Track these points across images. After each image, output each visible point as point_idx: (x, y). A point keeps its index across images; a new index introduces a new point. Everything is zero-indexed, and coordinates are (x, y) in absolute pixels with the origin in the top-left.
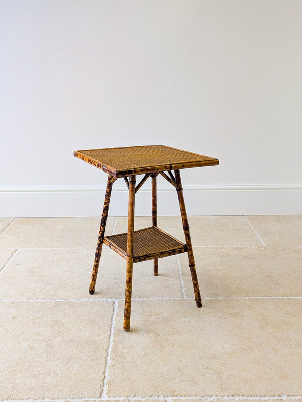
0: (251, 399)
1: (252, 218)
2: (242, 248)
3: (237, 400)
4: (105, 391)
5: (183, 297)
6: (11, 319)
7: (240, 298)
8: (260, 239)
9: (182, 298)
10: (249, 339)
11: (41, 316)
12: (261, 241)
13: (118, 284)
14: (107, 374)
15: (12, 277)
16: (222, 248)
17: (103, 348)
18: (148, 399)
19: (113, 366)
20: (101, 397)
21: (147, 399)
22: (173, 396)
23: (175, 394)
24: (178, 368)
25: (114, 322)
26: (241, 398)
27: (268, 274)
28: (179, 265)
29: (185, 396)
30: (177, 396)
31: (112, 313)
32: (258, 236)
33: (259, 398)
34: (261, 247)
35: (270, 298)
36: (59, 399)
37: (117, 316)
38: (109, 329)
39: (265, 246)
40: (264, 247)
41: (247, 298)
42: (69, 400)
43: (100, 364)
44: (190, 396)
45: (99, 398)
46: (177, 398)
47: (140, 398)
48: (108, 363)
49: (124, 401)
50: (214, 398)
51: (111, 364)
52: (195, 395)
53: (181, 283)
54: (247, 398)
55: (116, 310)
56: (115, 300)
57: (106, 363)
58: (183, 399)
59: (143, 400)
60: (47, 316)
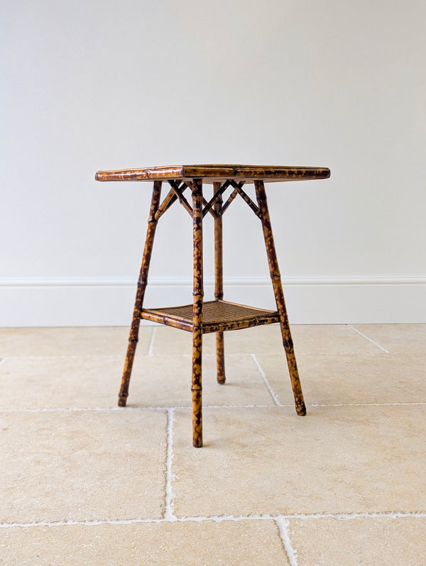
0: (418, 516)
1: (358, 326)
2: (354, 354)
3: (394, 517)
4: (170, 509)
7: (366, 405)
8: (379, 346)
9: (275, 406)
10: (394, 448)
11: (49, 427)
12: (381, 348)
14: (169, 490)
17: (158, 461)
18: (245, 518)
19: (177, 481)
20: (164, 517)
21: (241, 518)
22: (285, 515)
23: (290, 512)
24: (287, 482)
25: (170, 432)
26: (400, 515)
27: (402, 380)
29: (306, 515)
30: (292, 514)
31: (166, 423)
32: (375, 343)
34: (382, 354)
35: (413, 404)
36: (91, 521)
37: (174, 426)
38: (164, 439)
39: (388, 352)
41: (378, 405)
42: (109, 522)
43: (156, 479)
44: (315, 514)
45: (160, 518)
46: (292, 517)
47: (231, 517)
48: (169, 478)
49: (204, 521)
50: (354, 516)
51: (174, 479)
52: (323, 513)
53: (269, 390)
54: (410, 515)
55: (172, 419)
56: (168, 409)
57: (165, 478)
58: (303, 517)
59: (236, 520)
60: (60, 426)
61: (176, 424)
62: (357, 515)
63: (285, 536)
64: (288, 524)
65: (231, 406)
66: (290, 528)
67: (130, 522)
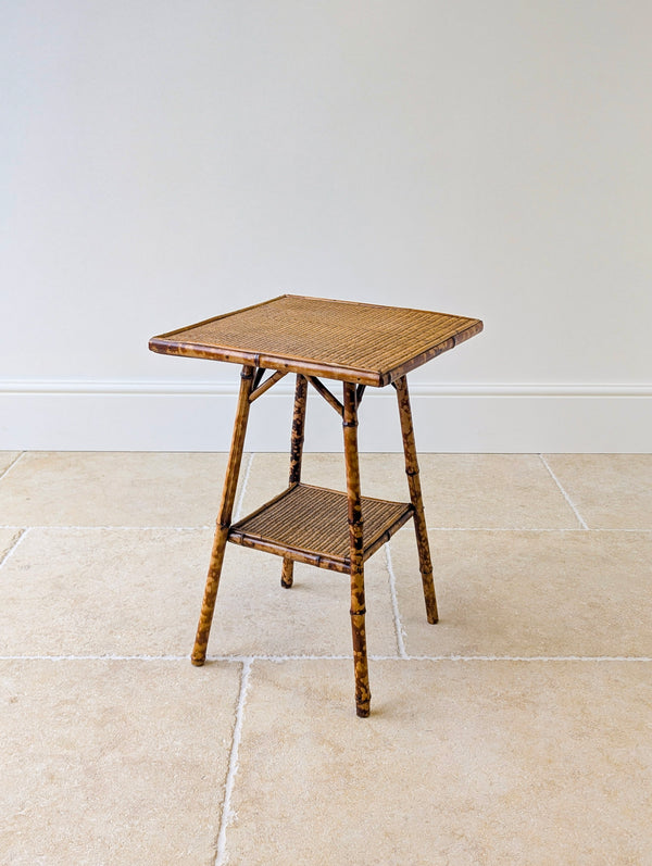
1: (558, 460)
2: (534, 533)
5: (399, 655)
6: (6, 703)
7: (528, 660)
8: (577, 513)
9: (397, 658)
10: (550, 762)
11: (74, 697)
12: (579, 517)
13: (253, 619)
14: (222, 846)
15: (12, 599)
16: (490, 533)
17: (214, 780)
19: (236, 825)
24: (387, 834)
25: (241, 715)
27: (594, 600)
28: (392, 573)
31: (237, 691)
32: (572, 505)
34: (578, 533)
35: (599, 659)
37: (247, 699)
38: (230, 731)
39: (587, 529)
40: (587, 533)
41: (546, 659)
43: (207, 820)
48: (225, 818)
51: (232, 822)
53: (394, 620)
55: (247, 685)
56: (244, 659)
57: (220, 820)
60: (89, 697)
61: (251, 696)
65: (334, 657)
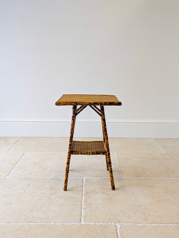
0: (162, 225)
1: (157, 140)
2: (152, 154)
3: (154, 225)
4: (82, 219)
5: (120, 177)
6: (27, 186)
7: (152, 178)
10: (159, 197)
11: (43, 185)
12: (162, 151)
14: (83, 212)
15: (24, 166)
16: (141, 154)
17: (79, 200)
18: (106, 224)
19: (85, 208)
22: (119, 223)
23: (121, 222)
24: (121, 210)
25: (84, 188)
26: (156, 224)
27: (167, 167)
29: (126, 223)
30: (121, 223)
31: (82, 184)
32: (161, 149)
33: (166, 225)
34: (162, 154)
35: (169, 178)
36: (58, 223)
37: (85, 185)
38: (81, 191)
39: (165, 153)
41: (157, 178)
42: (63, 223)
43: (78, 207)
44: (129, 223)
45: (79, 223)
47: (102, 223)
48: (82, 207)
49: (93, 224)
50: (141, 224)
52: (131, 223)
53: (119, 171)
54: (159, 224)
55: (84, 183)
56: (83, 178)
58: (125, 224)
59: (103, 224)
60: (47, 185)
62: (142, 224)
63: (118, 231)
64: (120, 226)
65: (105, 178)
66: (120, 228)
67: (70, 224)
